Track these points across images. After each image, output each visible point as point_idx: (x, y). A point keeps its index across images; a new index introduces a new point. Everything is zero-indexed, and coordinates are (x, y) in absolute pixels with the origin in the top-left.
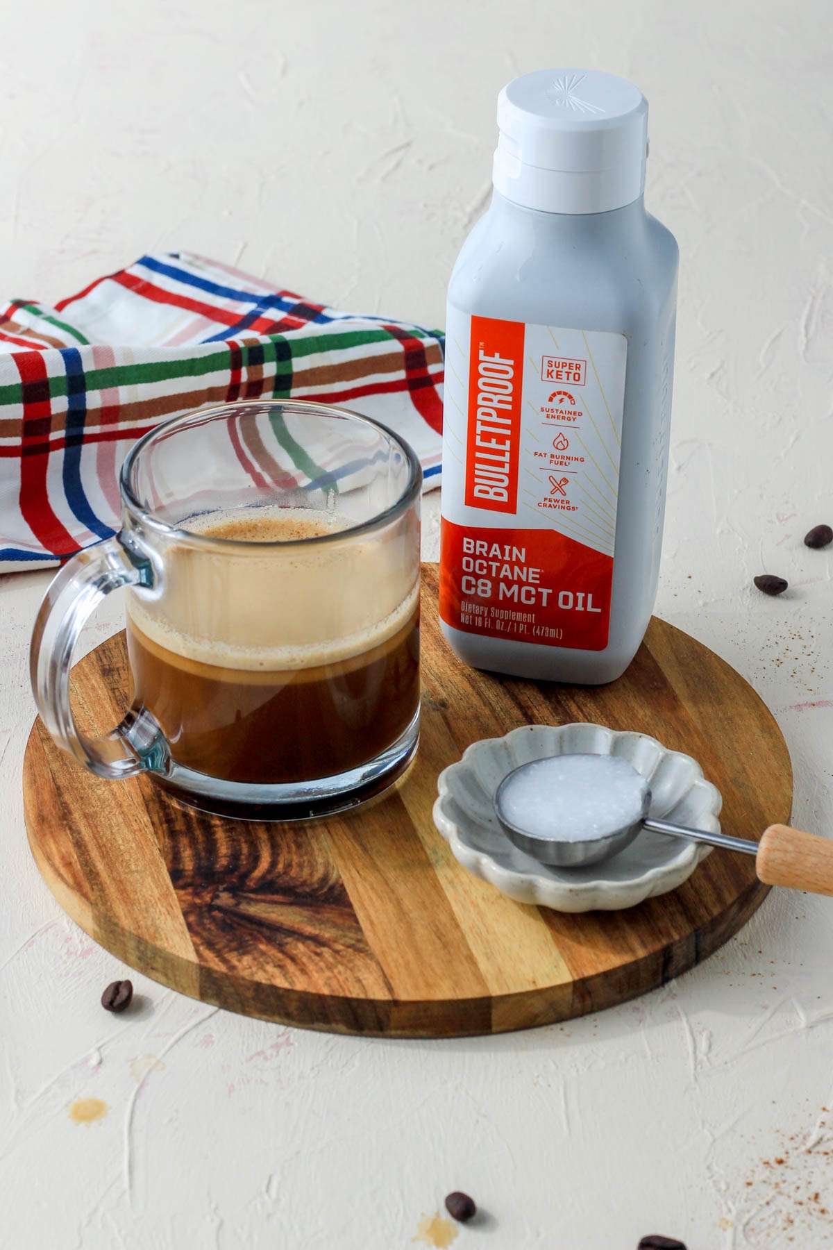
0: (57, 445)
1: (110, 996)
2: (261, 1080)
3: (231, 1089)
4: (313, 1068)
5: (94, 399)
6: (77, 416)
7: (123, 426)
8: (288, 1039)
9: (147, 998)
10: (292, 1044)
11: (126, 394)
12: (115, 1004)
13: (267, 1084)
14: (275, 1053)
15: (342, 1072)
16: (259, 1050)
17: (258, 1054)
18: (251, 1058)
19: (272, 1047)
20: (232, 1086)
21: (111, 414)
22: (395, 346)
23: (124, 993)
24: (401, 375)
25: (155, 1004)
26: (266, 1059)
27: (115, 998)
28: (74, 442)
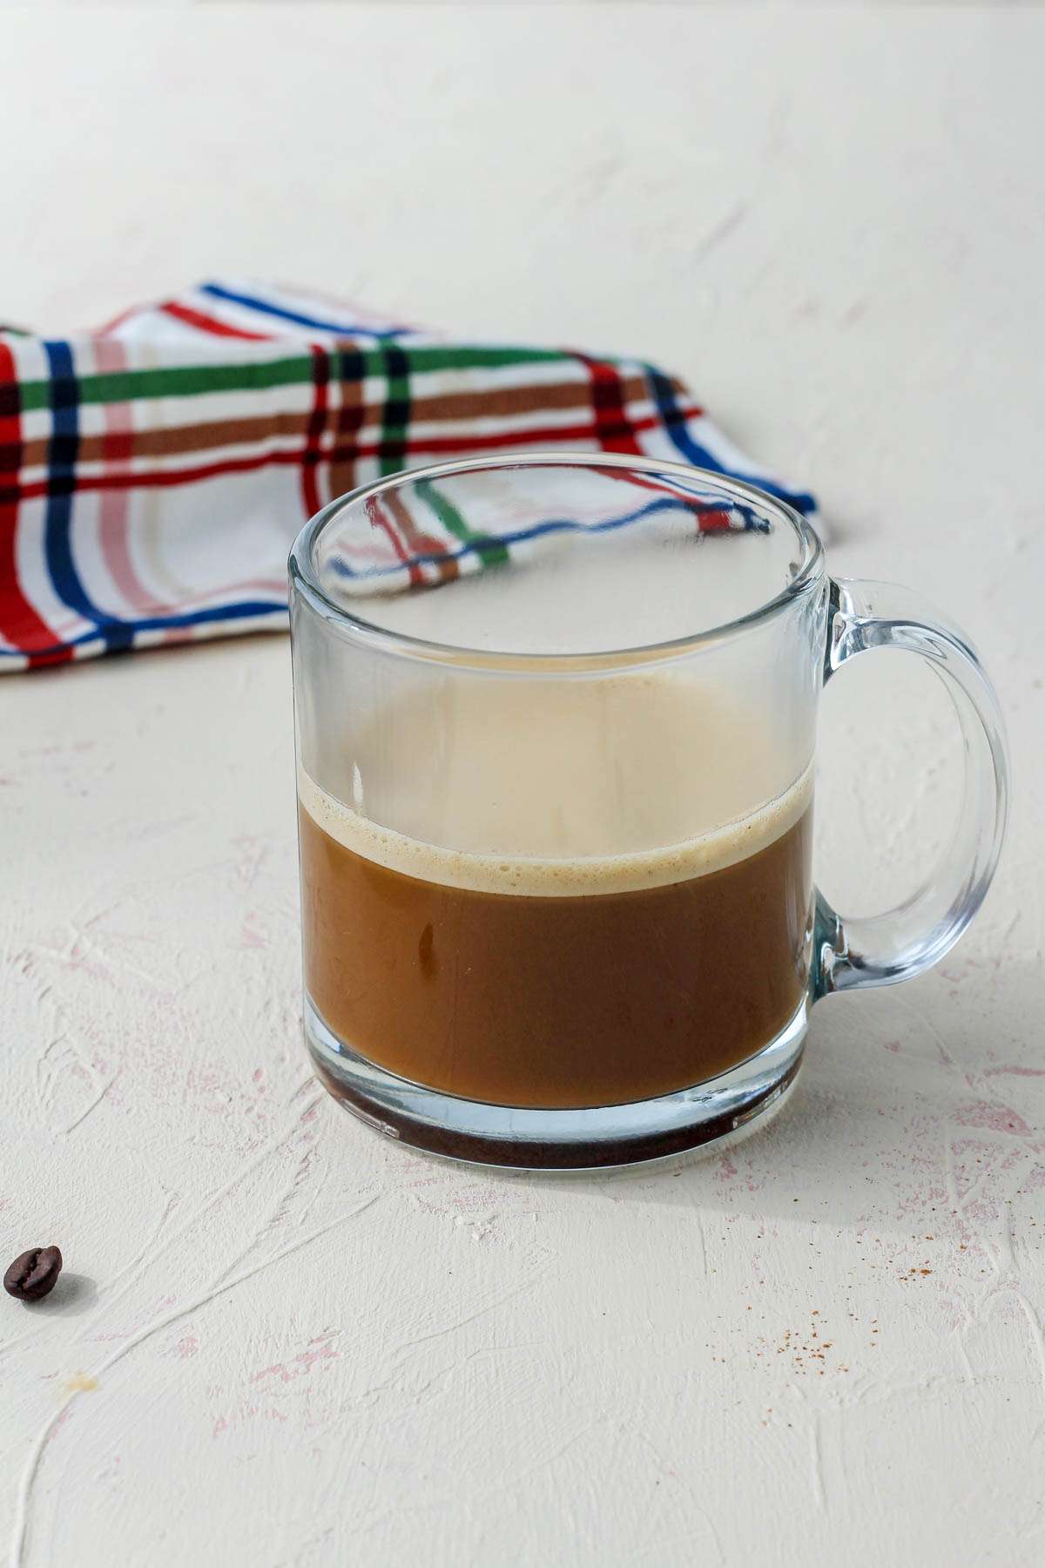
0: (33, 490)
1: (20, 1271)
2: (274, 1410)
3: (221, 1424)
4: (367, 1394)
5: (93, 420)
6: (65, 446)
7: (139, 465)
8: (328, 1346)
9: (88, 1279)
10: (335, 1354)
11: (145, 415)
12: (27, 1285)
13: (283, 1419)
14: (303, 1368)
15: (418, 1401)
16: (275, 1363)
17: (273, 1369)
18: (260, 1376)
19: (297, 1359)
20: (223, 1420)
21: (119, 445)
22: (578, 373)
23: (44, 1266)
24: (582, 416)
25: (99, 1289)
26: (286, 1377)
27: (29, 1274)
28: (61, 489)
